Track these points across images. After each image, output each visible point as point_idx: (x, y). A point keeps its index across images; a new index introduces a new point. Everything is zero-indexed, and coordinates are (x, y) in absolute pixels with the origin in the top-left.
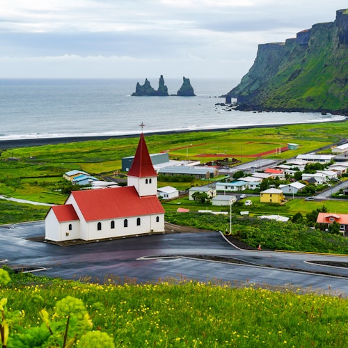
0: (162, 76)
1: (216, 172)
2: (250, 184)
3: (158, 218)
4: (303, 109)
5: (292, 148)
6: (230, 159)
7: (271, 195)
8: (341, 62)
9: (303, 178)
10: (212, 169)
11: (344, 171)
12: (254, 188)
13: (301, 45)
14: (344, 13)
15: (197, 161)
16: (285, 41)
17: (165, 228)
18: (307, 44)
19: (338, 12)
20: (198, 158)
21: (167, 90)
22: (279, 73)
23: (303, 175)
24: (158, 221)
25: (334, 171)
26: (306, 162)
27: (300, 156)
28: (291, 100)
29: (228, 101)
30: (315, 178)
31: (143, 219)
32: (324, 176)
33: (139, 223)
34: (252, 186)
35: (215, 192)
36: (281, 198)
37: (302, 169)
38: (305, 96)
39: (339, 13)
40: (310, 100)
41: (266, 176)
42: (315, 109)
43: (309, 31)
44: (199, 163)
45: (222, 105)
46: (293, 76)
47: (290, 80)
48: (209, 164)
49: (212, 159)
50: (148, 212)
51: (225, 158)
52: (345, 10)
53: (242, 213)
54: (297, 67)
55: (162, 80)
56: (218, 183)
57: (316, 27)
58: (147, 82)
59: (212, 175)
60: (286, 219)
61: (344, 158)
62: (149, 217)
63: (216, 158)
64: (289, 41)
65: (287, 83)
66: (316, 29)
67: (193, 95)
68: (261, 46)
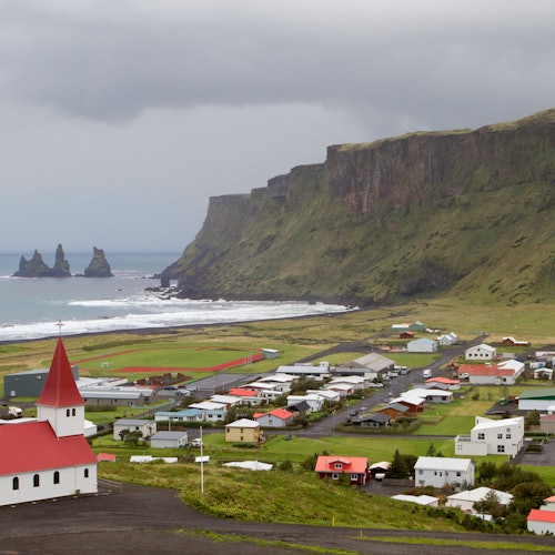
0: (60, 246)
1: (154, 394)
2: (209, 412)
3: (86, 471)
4: (281, 295)
5: (268, 356)
6: (174, 374)
7: (242, 429)
8: (337, 224)
9: (290, 403)
10: (147, 391)
11: (349, 391)
12: (215, 419)
13: (274, 198)
14: (339, 150)
15: (122, 378)
16: (250, 192)
17: (99, 487)
18: (284, 197)
19: (329, 148)
20: (124, 374)
21: (68, 268)
22: (243, 240)
23: (289, 397)
24: (86, 475)
25: (335, 390)
26: (291, 378)
27: (281, 369)
28: (262, 282)
29: (165, 284)
30: (308, 403)
31: (63, 473)
32: (322, 398)
33: (56, 480)
34: (210, 416)
35: (154, 426)
36: (257, 434)
37: (287, 389)
38: (283, 276)
39: (332, 151)
40: (292, 282)
41: (232, 400)
42: (298, 295)
43: (286, 177)
44: (125, 381)
45: (157, 290)
46: (264, 246)
47: (259, 251)
48: (142, 383)
49: (147, 376)
50: (72, 462)
51: (166, 372)
52: (340, 146)
53: (198, 459)
54: (270, 231)
55: (60, 253)
56: (158, 413)
57: (298, 171)
58: (37, 256)
59: (146, 400)
60: (268, 467)
61: (348, 370)
62: (73, 469)
63: (152, 374)
64: (257, 193)
65: (255, 256)
66: (298, 174)
67: (110, 275)
68: (213, 200)
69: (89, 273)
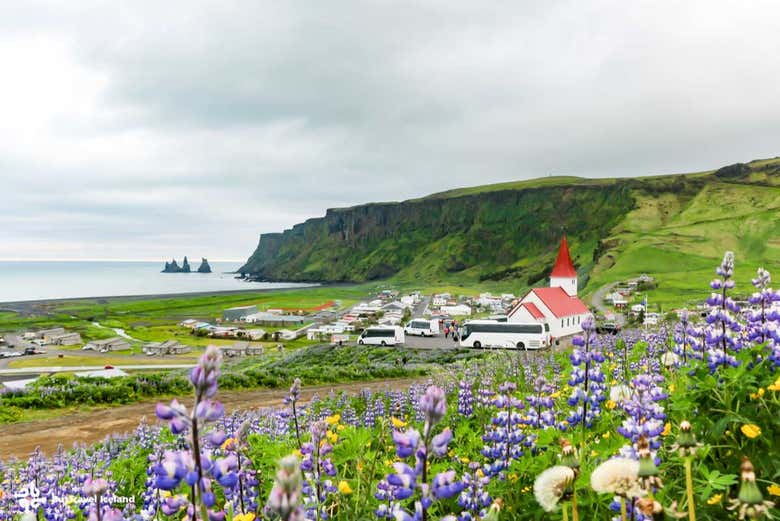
0: (185, 258)
13: (296, 234)
14: (333, 211)
18: (302, 233)
19: (328, 210)
21: (189, 268)
29: (244, 276)
45: (240, 278)
55: (185, 262)
64: (287, 232)
67: (210, 271)
68: (263, 236)
69: (200, 271)
